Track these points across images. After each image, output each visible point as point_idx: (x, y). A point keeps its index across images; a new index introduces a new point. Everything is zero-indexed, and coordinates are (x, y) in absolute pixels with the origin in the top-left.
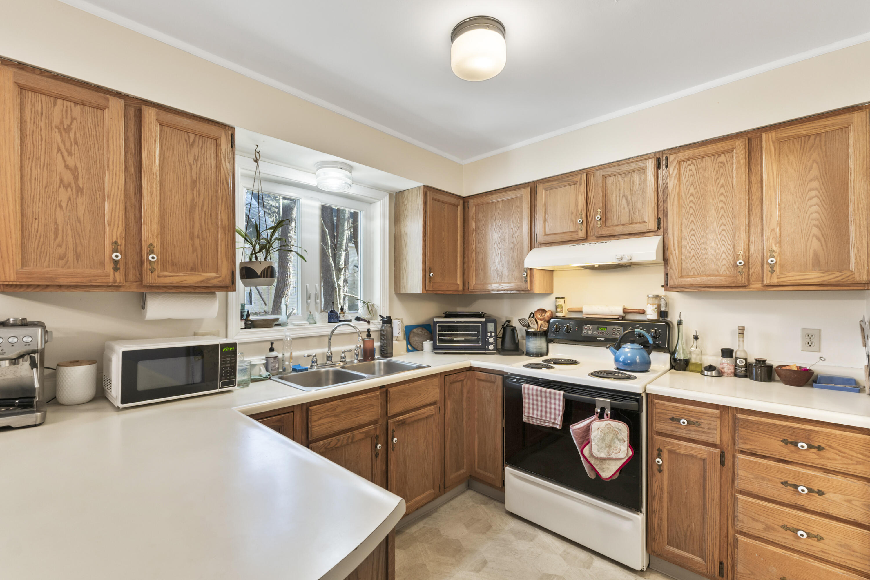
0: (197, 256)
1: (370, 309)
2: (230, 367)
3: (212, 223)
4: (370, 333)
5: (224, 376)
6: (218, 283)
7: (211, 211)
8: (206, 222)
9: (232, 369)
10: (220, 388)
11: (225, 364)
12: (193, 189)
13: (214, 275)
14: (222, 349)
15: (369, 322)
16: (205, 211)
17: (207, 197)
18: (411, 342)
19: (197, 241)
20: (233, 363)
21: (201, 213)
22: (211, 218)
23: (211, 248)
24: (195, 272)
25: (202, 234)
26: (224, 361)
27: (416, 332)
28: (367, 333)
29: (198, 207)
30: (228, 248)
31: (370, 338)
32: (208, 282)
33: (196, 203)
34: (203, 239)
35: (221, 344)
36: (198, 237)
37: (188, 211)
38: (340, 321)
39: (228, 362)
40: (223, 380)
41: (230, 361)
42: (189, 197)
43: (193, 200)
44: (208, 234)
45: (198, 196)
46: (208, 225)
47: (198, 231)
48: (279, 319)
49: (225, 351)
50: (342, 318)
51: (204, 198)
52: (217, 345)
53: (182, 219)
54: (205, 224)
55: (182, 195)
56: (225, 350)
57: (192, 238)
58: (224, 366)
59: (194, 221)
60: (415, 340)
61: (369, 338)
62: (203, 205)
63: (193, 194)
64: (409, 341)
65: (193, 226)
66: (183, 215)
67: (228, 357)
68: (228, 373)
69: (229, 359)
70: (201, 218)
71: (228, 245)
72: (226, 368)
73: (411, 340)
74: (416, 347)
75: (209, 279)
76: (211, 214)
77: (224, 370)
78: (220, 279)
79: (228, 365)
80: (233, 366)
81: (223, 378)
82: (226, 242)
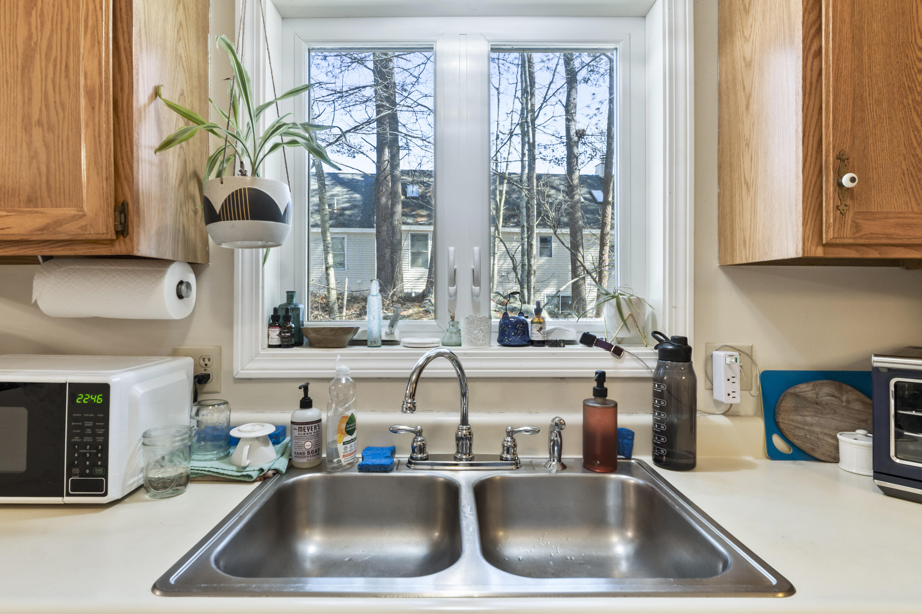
0: (38, 168)
1: (626, 312)
2: (94, 445)
3: (69, 88)
4: (606, 385)
5: (76, 466)
6: (79, 231)
7: (67, 57)
8: (57, 86)
9: (99, 451)
10: (68, 495)
11: (82, 435)
12: (28, 14)
13: (72, 211)
14: (73, 397)
15: (618, 352)
16: (55, 60)
17: (59, 25)
18: (782, 425)
19: (37, 133)
20: (100, 435)
21: (47, 67)
22: (67, 76)
23: (68, 149)
24: (36, 207)
25: (48, 116)
26: (77, 427)
27: (810, 395)
28: (595, 384)
29: (40, 53)
30: (100, 142)
31: (605, 402)
32: (58, 229)
33: (36, 43)
34: (51, 128)
35: (69, 384)
36: (39, 123)
37: (20, 65)
38: (533, 343)
39: (89, 431)
40: (76, 475)
41: (93, 428)
42: (22, 32)
43: (30, 37)
44: (61, 115)
45: (39, 28)
46: (60, 93)
47: (41, 110)
48: (358, 328)
49: (82, 403)
50: (535, 335)
51: (52, 31)
52: (62, 386)
53: (7, 87)
54: (54, 91)
55: (7, 30)
56: (82, 399)
57: (27, 129)
58: (77, 439)
59: (30, 88)
60: (805, 423)
61: (599, 400)
62: (49, 47)
63: (30, 24)
64: (777, 424)
65: (30, 99)
66: (9, 78)
67: (89, 419)
68: (88, 459)
69: (90, 424)
70: (46, 76)
71: (99, 136)
72: (83, 445)
73: (784, 419)
74: (806, 446)
75: (59, 223)
76: (67, 66)
77: (77, 451)
78: (82, 223)
79: (86, 439)
80: (100, 443)
81: (76, 471)
82: (94, 130)
